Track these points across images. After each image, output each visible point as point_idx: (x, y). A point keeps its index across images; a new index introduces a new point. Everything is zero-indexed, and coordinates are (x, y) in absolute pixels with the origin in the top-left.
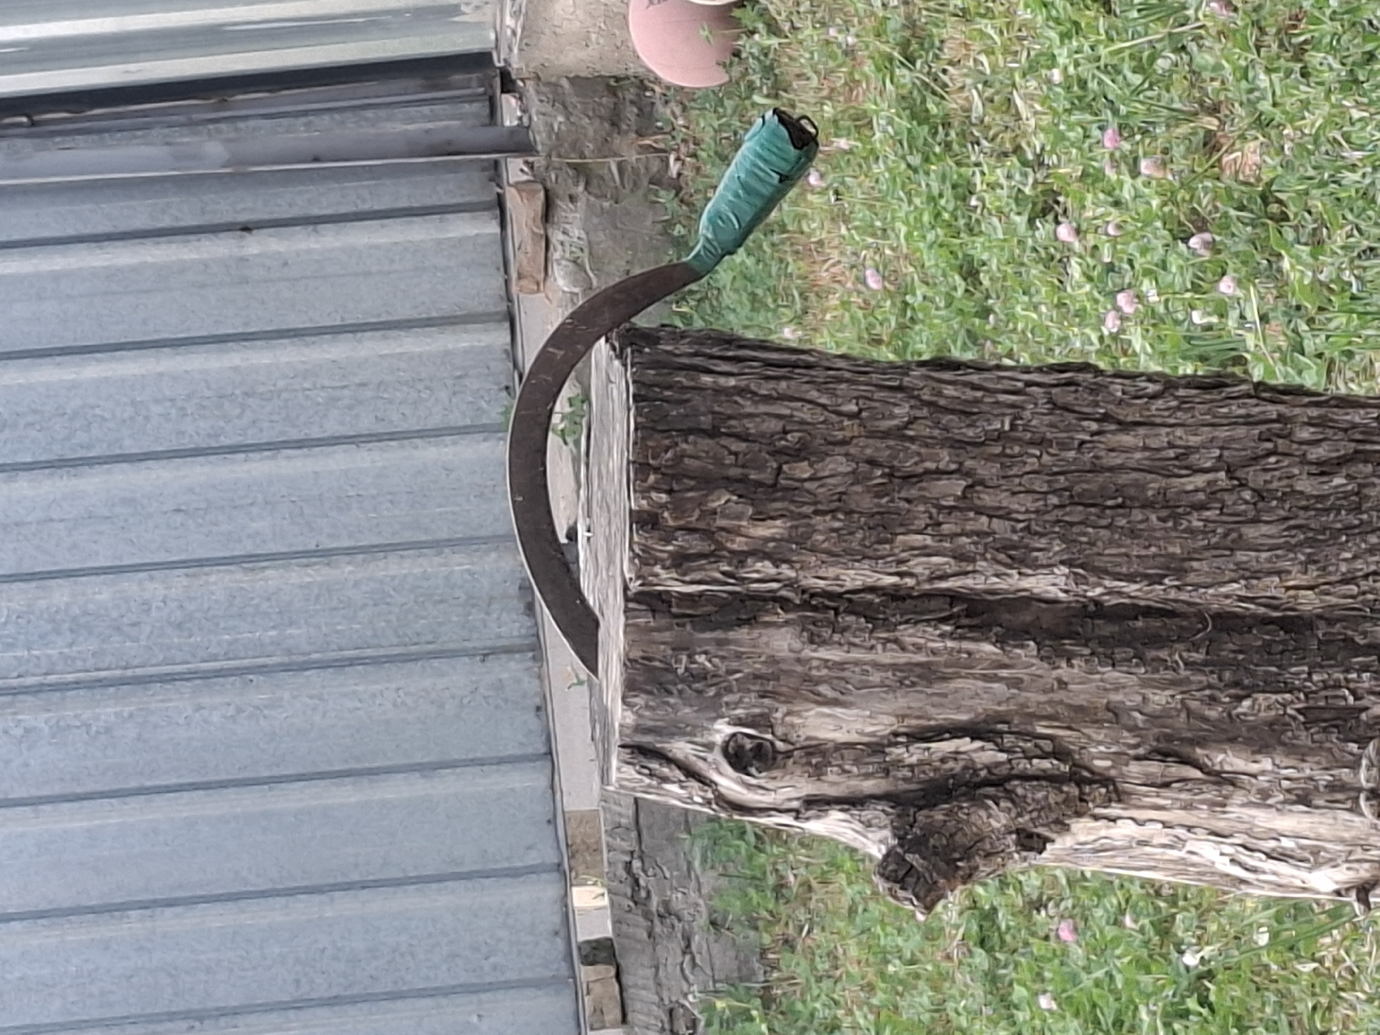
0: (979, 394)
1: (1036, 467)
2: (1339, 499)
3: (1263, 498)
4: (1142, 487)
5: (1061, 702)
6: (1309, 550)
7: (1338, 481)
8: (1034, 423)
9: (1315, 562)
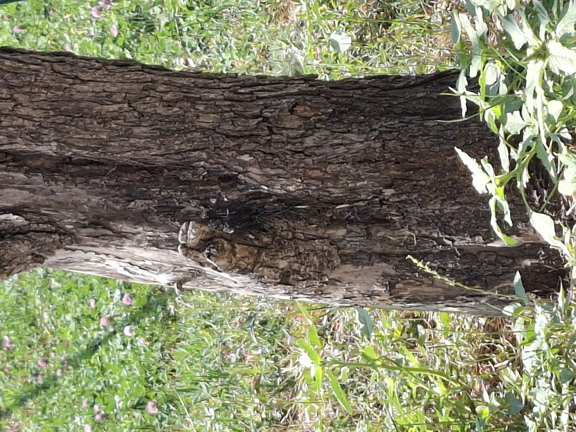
0: (21, 65)
1: (45, 98)
2: (175, 117)
3: (143, 116)
4: (91, 109)
5: (52, 200)
6: (162, 140)
7: (175, 109)
8: (45, 78)
9: (164, 145)
